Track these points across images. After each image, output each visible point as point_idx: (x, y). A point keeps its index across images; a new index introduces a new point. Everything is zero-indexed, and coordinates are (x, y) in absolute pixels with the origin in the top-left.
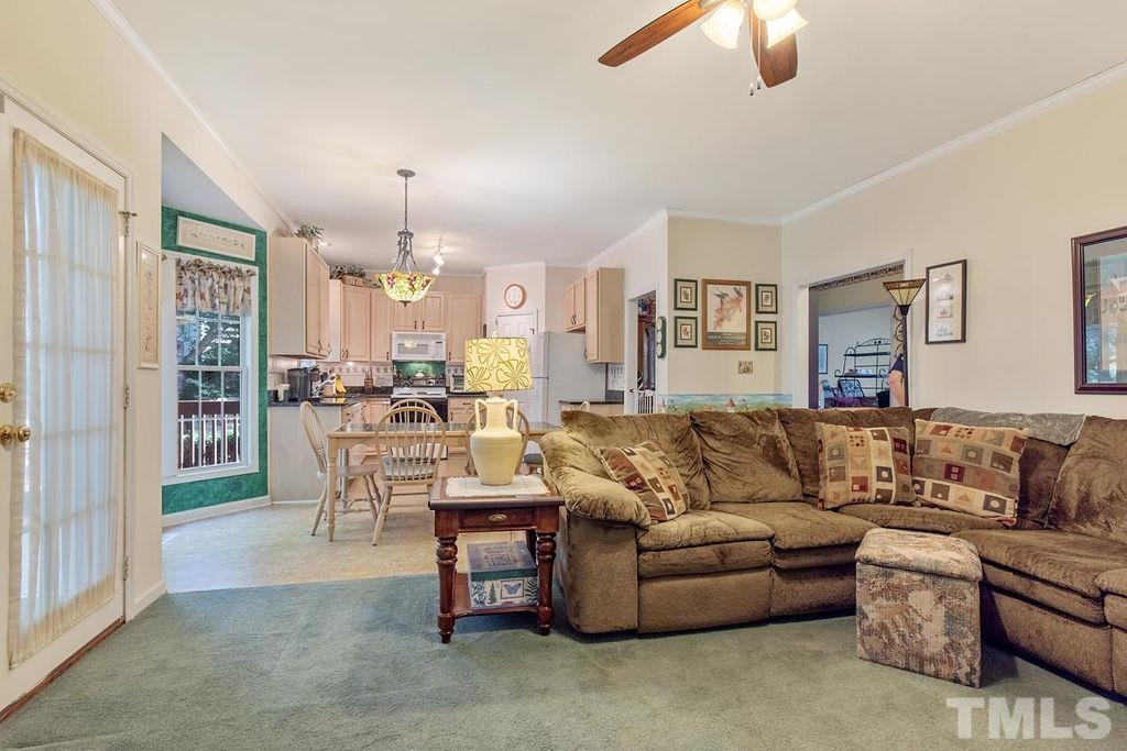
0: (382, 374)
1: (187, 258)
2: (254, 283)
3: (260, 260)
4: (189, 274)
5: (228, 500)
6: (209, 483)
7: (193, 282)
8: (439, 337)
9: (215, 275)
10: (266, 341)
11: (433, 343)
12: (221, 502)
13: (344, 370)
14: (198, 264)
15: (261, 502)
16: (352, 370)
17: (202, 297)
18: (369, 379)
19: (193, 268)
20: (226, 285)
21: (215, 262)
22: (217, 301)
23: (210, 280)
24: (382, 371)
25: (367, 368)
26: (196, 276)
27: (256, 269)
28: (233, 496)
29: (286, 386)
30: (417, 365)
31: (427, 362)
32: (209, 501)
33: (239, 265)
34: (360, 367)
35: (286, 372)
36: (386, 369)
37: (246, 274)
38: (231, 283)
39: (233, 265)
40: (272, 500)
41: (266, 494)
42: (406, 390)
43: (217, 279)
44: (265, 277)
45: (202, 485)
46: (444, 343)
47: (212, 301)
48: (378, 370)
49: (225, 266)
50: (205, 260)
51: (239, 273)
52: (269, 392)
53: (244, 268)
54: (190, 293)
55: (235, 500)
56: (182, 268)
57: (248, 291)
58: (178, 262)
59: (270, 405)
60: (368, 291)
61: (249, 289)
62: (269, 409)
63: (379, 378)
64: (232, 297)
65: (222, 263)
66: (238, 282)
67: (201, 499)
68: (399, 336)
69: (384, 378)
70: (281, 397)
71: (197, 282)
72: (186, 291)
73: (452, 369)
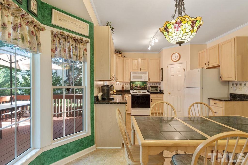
0: (127, 86)
1: (56, 30)
2: (88, 46)
3: (91, 36)
4: (58, 39)
5: (78, 151)
6: (68, 145)
7: (60, 44)
8: (146, 73)
9: (71, 41)
10: (93, 74)
11: (144, 75)
12: (73, 153)
13: (115, 85)
14: (62, 34)
15: (92, 149)
16: (117, 84)
17: (65, 51)
18: (123, 87)
19: (59, 36)
20: (76, 47)
21: (71, 34)
22: (72, 54)
23: (68, 43)
24: (127, 84)
25: (122, 84)
26: (61, 41)
27: (89, 40)
28: (80, 149)
29: (101, 93)
30: (137, 83)
31: (141, 82)
32: (68, 154)
33: (82, 37)
34: (120, 84)
35: (101, 87)
36: (128, 84)
37: (85, 42)
38: (78, 46)
39: (79, 37)
40: (97, 146)
41: (94, 144)
42: (135, 91)
43: (71, 43)
44: (93, 44)
45: (64, 147)
46: (148, 75)
47: (69, 54)
48: (125, 84)
49: (75, 37)
50: (66, 33)
51: (82, 42)
52: (95, 97)
53: (84, 39)
54: (59, 49)
55: (81, 150)
56: (55, 36)
57: (85, 50)
58: (52, 32)
59: (95, 103)
60: (123, 58)
61: (86, 49)
62: (95, 105)
63: (126, 87)
64: (79, 52)
65: (74, 35)
66: (81, 46)
67: (64, 154)
68: (133, 73)
69: (127, 87)
70: (100, 99)
71: (62, 44)
72: (56, 48)
73: (149, 84)
